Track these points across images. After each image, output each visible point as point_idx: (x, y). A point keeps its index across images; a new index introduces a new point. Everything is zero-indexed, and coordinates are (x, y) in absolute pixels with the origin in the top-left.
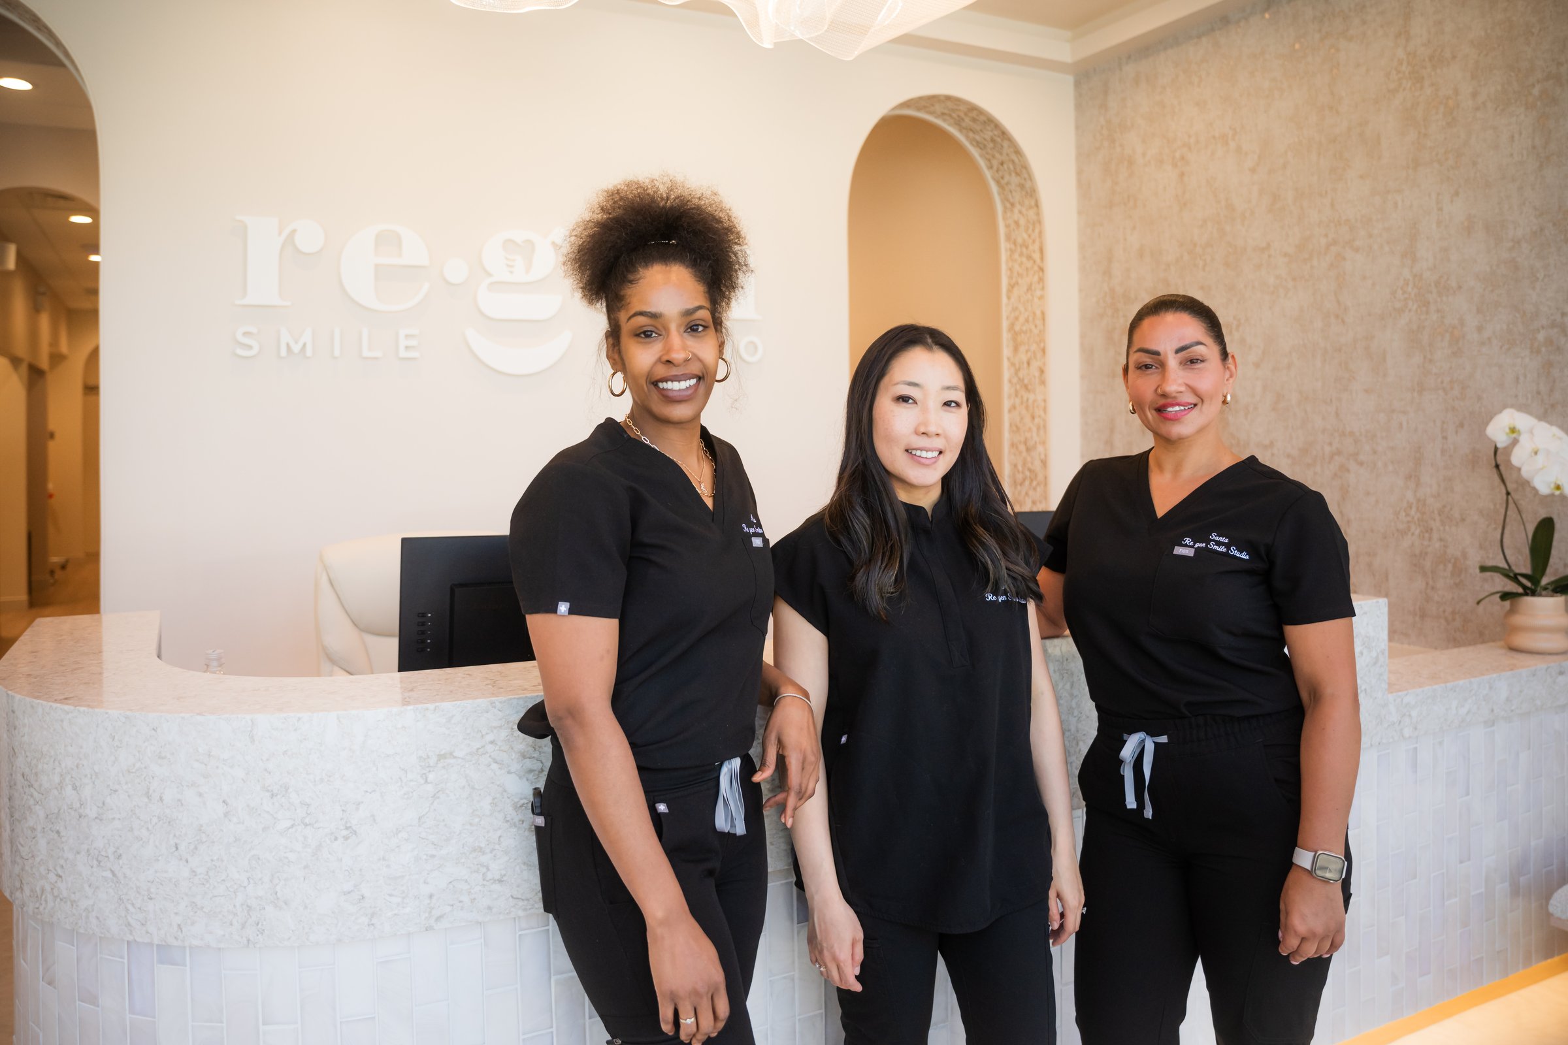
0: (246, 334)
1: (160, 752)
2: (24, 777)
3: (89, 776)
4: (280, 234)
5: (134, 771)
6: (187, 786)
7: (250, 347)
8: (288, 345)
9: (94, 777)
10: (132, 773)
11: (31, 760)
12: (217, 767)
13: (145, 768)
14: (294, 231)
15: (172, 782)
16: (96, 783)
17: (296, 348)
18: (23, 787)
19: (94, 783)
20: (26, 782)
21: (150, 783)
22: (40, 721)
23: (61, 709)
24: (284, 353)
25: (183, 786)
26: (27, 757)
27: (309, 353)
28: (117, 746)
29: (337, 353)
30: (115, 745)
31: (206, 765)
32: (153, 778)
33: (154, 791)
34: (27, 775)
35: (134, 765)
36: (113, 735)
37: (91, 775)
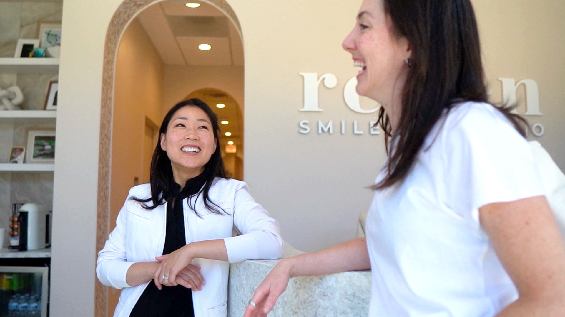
0: (304, 124)
1: (324, 292)
2: (243, 302)
3: (281, 303)
4: (318, 80)
5: (308, 302)
6: (340, 313)
7: (306, 129)
8: (322, 129)
9: (284, 304)
10: (307, 303)
11: (247, 293)
12: (359, 303)
13: (315, 301)
14: (324, 79)
15: (331, 310)
16: (285, 308)
17: (326, 130)
18: (242, 307)
19: (284, 308)
20: (244, 305)
21: (317, 309)
22: (253, 272)
23: (265, 266)
24: (320, 132)
25: (337, 313)
26: (245, 291)
27: (331, 132)
28: (298, 287)
29: (343, 132)
30: (297, 287)
31: (352, 301)
32: (319, 307)
33: (320, 314)
34: (245, 301)
35: (308, 299)
36: (296, 281)
37: (282, 303)
